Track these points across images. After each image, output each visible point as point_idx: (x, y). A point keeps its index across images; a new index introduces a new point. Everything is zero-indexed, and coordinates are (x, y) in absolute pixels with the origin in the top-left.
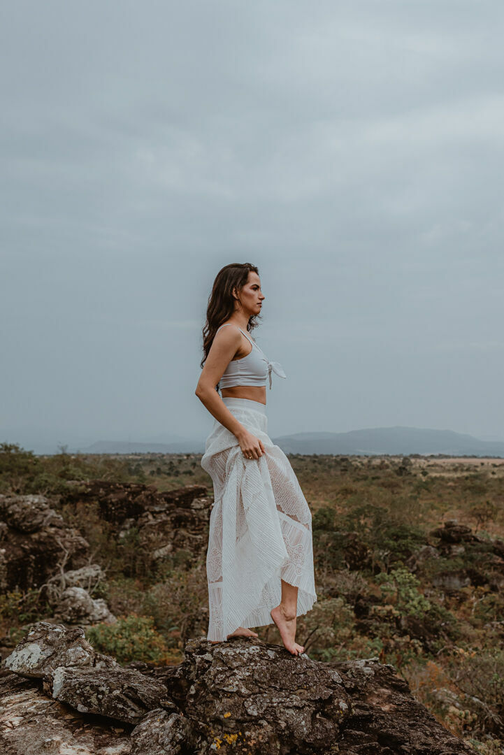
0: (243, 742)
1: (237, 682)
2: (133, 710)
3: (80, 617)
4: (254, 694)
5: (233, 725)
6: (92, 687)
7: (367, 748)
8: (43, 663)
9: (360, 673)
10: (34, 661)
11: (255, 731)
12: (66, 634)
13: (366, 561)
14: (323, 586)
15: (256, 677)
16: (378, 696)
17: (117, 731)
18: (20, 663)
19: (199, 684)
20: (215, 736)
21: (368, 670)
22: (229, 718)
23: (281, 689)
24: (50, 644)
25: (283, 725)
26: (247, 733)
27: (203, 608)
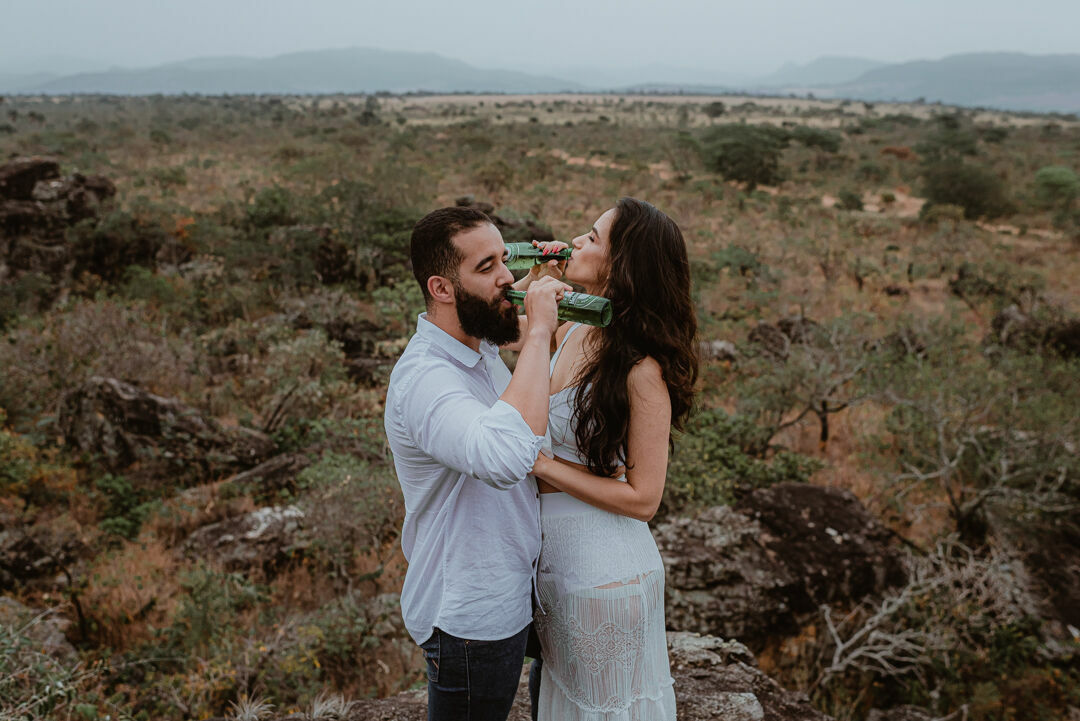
13: (347, 267)
27: (94, 379)
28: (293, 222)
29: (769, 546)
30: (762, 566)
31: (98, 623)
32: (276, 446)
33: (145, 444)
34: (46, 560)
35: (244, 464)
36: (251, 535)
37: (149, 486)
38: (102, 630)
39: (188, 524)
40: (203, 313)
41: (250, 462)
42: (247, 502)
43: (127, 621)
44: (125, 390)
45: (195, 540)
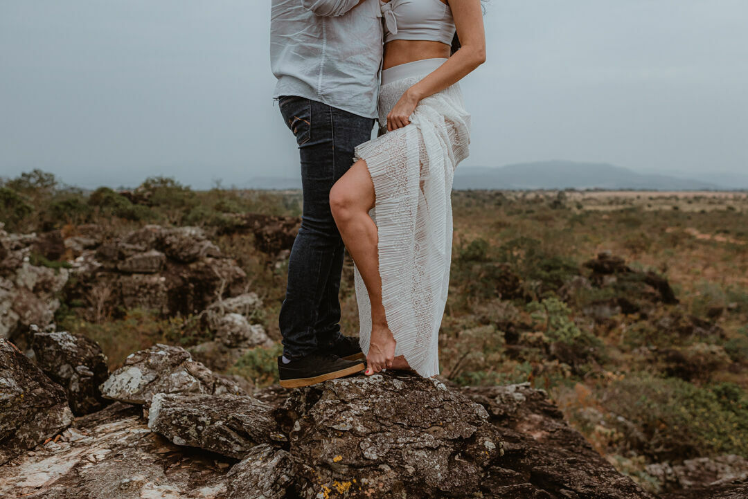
0: (358, 491)
1: (351, 419)
2: (237, 443)
3: (239, 342)
4: (373, 433)
5: (344, 470)
6: (190, 417)
7: (518, 489)
8: (144, 389)
9: (510, 399)
10: (134, 387)
11: (374, 477)
12: (170, 357)
13: (518, 291)
14: (475, 315)
15: (377, 412)
16: (529, 422)
17: (221, 466)
18: (119, 389)
19: (305, 420)
20: (323, 483)
21: (519, 396)
22: (340, 462)
23: (410, 427)
24: (152, 367)
25: (411, 470)
26: (364, 480)
28: (487, 261)
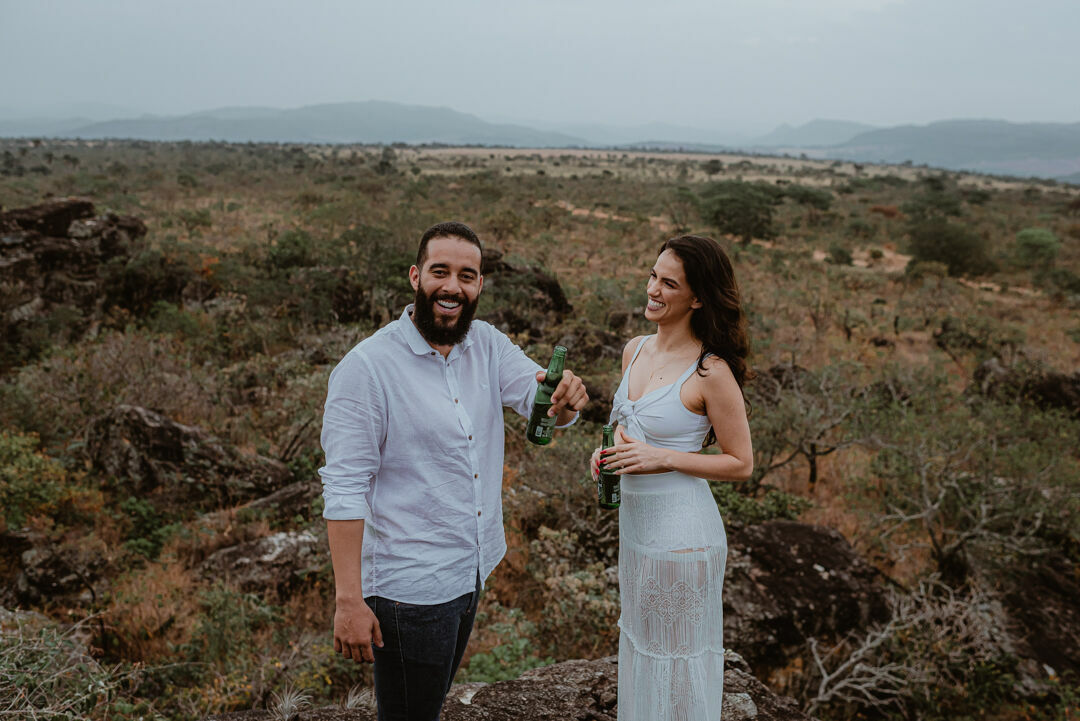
13: (362, 307)
14: (302, 349)
27: (123, 406)
28: (313, 264)
29: (759, 580)
30: (751, 599)
31: (119, 638)
32: (292, 474)
33: (168, 469)
34: (73, 577)
35: (261, 490)
36: (266, 558)
37: (171, 509)
38: (123, 645)
39: (207, 547)
40: (225, 347)
41: (267, 489)
42: (264, 527)
43: (147, 638)
44: (151, 418)
45: (213, 562)
